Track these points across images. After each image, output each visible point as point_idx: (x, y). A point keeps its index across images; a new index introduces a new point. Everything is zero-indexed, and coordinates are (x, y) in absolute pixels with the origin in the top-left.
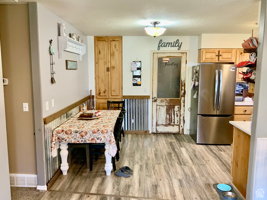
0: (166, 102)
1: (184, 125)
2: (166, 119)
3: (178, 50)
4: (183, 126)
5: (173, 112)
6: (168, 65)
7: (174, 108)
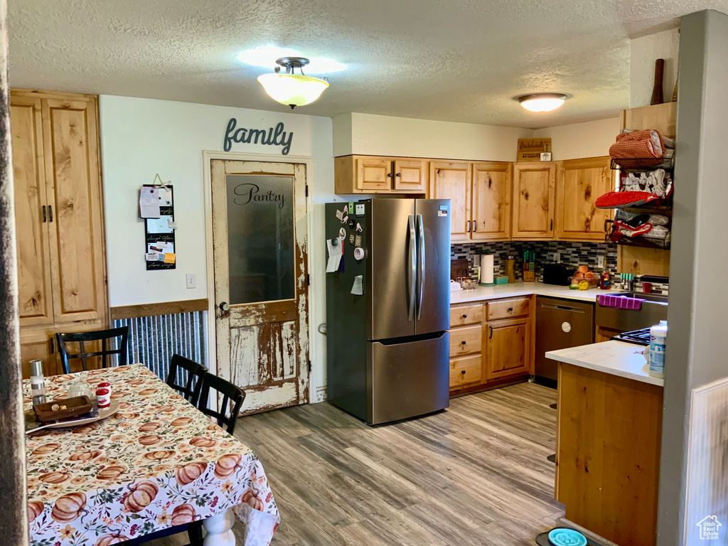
0: (258, 314)
1: (308, 377)
2: (259, 368)
3: (283, 153)
4: (306, 380)
5: (278, 342)
6: (257, 198)
7: (281, 328)
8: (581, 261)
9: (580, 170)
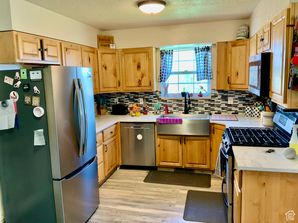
8: (130, 101)
9: (133, 55)
